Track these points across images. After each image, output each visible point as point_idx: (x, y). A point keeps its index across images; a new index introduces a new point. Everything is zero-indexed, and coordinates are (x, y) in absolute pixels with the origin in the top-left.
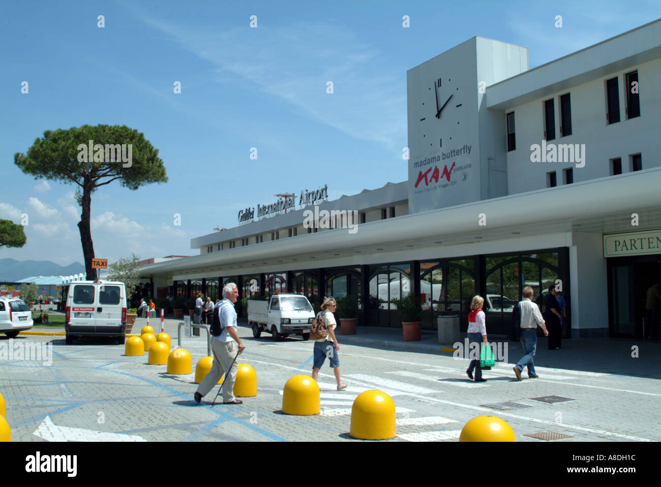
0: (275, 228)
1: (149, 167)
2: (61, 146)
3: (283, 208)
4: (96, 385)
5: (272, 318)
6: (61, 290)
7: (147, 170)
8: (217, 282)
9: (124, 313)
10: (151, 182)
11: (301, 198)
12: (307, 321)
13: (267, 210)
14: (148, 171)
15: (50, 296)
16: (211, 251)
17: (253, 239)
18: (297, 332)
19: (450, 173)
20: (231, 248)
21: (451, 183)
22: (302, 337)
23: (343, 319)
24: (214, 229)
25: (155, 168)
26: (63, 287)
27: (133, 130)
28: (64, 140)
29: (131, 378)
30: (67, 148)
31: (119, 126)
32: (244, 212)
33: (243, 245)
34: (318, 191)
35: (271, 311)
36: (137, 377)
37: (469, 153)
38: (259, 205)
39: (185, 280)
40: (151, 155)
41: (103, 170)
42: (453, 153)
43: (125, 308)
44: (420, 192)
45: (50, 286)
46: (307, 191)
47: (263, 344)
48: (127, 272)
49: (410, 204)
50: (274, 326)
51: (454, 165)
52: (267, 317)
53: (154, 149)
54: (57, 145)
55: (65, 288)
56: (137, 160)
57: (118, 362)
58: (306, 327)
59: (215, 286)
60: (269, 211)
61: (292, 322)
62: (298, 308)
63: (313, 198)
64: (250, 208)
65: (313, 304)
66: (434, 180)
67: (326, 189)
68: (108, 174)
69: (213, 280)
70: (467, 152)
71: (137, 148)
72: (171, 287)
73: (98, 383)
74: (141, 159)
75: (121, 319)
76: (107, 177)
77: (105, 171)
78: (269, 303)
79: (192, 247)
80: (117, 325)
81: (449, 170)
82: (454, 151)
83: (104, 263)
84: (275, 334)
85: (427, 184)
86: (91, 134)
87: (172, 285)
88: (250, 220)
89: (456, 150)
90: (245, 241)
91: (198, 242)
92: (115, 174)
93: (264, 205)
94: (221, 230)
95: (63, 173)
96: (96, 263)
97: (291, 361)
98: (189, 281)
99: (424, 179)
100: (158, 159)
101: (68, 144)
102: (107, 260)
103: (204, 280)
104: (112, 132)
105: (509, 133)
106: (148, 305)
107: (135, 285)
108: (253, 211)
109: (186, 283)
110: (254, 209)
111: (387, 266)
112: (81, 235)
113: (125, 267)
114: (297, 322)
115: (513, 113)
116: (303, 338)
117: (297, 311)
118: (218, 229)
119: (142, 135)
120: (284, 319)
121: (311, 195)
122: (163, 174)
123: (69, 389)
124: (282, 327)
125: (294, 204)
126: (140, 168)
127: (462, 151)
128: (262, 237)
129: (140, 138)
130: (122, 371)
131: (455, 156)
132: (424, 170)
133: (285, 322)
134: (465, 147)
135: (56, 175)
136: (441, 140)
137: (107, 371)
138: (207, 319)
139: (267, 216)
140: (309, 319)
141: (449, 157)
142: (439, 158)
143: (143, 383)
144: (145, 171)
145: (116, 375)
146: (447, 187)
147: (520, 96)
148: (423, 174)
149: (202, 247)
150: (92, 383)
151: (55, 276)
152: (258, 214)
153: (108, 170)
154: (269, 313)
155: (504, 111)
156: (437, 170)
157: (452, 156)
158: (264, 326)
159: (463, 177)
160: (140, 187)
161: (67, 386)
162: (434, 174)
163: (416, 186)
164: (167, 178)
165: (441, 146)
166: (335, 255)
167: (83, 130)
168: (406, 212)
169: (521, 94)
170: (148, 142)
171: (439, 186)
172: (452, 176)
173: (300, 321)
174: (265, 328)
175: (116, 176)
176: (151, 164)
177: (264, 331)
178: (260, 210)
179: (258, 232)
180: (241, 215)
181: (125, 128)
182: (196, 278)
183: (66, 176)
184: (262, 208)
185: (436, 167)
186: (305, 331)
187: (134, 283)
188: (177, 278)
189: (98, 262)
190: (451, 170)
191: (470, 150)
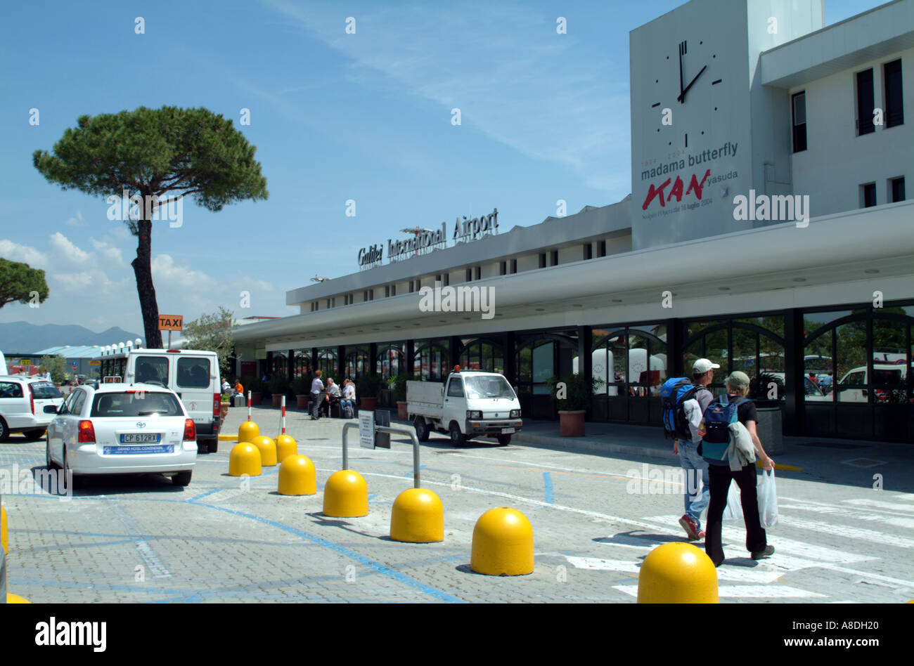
0: (416, 274)
1: (241, 172)
2: (105, 139)
3: (427, 244)
4: (207, 544)
5: (451, 411)
6: (98, 366)
7: (237, 178)
8: (336, 353)
9: (217, 402)
10: (242, 198)
11: (457, 228)
12: (507, 415)
13: (402, 248)
14: (239, 180)
15: (81, 374)
16: (317, 309)
17: (382, 291)
18: (490, 433)
19: (701, 186)
20: (346, 303)
21: (703, 201)
22: (497, 440)
23: (566, 412)
24: (312, 280)
25: (252, 174)
26: (102, 361)
27: (216, 115)
28: (110, 130)
29: (262, 525)
30: (116, 142)
31: (194, 109)
32: (367, 251)
33: (366, 300)
34: (482, 219)
35: (450, 398)
36: (272, 523)
37: (734, 155)
38: (390, 241)
39: (285, 351)
40: (244, 155)
41: (170, 179)
42: (706, 156)
43: (219, 394)
44: (650, 217)
45: (81, 359)
46: (465, 218)
47: (441, 453)
48: (213, 335)
49: (635, 235)
50: (454, 424)
51: (708, 173)
52: (442, 408)
53: (249, 146)
54: (98, 136)
55: (104, 362)
56: (223, 162)
57: (222, 488)
58: (506, 425)
59: (333, 359)
60: (405, 249)
61: (485, 416)
62: (494, 395)
63: (475, 229)
64: (376, 246)
65: (516, 387)
66: (674, 198)
67: (496, 215)
68: (177, 186)
69: (329, 350)
70: (730, 153)
71: (222, 143)
72: (261, 361)
73: (208, 539)
74: (229, 161)
75: (212, 412)
76: (176, 190)
77: (173, 181)
78: (445, 386)
79: (288, 304)
80: (206, 421)
81: (699, 182)
82: (709, 153)
83: (176, 323)
84: (457, 436)
85: (663, 204)
86: (152, 120)
87: (264, 357)
88: (377, 263)
89: (711, 151)
90: (368, 294)
91: (296, 296)
92: (188, 185)
93: (397, 241)
94: (322, 281)
95: (107, 186)
96: (165, 322)
97: (520, 487)
98: (291, 352)
99: (658, 196)
100: (254, 162)
101: (115, 136)
102: (182, 317)
103: (315, 351)
104: (184, 116)
105: (796, 125)
106: (232, 387)
107: (227, 357)
108: (381, 250)
109: (287, 355)
110: (382, 246)
111: (624, 328)
112: (138, 280)
113: (210, 327)
114: (493, 416)
115: (803, 92)
116: (500, 441)
117: (492, 399)
118: (316, 279)
119: (230, 123)
120: (472, 411)
121: (472, 225)
122: (263, 184)
123: (159, 556)
124: (468, 424)
125: (445, 238)
126: (227, 175)
127: (723, 151)
128: (394, 287)
129: (228, 127)
130: (237, 509)
131: (709, 159)
132: (658, 182)
133: (473, 417)
134: (727, 146)
135: (96, 189)
136: (686, 135)
137: (212, 509)
138: (330, 409)
139: (402, 257)
140: (511, 412)
141: (700, 162)
142: (683, 163)
143: (291, 538)
144: (235, 180)
145: (231, 518)
146: (696, 209)
147: (818, 66)
148: (656, 189)
149: (303, 303)
150: (198, 539)
151: (87, 345)
152: (389, 253)
153: (176, 180)
154: (445, 402)
155: (788, 90)
156: (679, 183)
157: (705, 161)
158: (435, 423)
159: (724, 192)
160: (225, 207)
161: (150, 546)
162: (674, 188)
163: (645, 207)
164: (267, 193)
165: (686, 146)
166: (538, 310)
167: (139, 114)
168: (628, 247)
169: (820, 62)
170: (240, 133)
171: (684, 207)
172: (704, 191)
173: (497, 415)
174: (437, 426)
175: (189, 189)
176: (245, 168)
177: (434, 430)
178: (391, 248)
179: (388, 280)
180: (363, 255)
181: (204, 113)
182: (300, 347)
183: (112, 190)
184: (395, 245)
185: (678, 177)
186: (504, 432)
187: (225, 354)
188: (271, 347)
189: (168, 320)
190: (703, 182)
191: (735, 151)
